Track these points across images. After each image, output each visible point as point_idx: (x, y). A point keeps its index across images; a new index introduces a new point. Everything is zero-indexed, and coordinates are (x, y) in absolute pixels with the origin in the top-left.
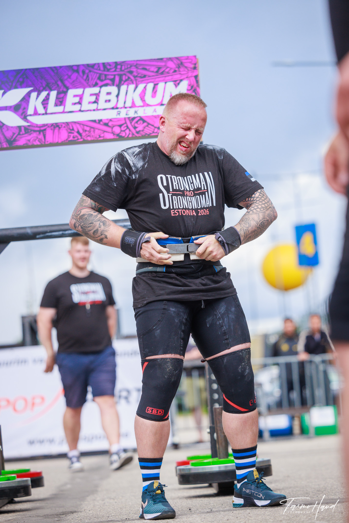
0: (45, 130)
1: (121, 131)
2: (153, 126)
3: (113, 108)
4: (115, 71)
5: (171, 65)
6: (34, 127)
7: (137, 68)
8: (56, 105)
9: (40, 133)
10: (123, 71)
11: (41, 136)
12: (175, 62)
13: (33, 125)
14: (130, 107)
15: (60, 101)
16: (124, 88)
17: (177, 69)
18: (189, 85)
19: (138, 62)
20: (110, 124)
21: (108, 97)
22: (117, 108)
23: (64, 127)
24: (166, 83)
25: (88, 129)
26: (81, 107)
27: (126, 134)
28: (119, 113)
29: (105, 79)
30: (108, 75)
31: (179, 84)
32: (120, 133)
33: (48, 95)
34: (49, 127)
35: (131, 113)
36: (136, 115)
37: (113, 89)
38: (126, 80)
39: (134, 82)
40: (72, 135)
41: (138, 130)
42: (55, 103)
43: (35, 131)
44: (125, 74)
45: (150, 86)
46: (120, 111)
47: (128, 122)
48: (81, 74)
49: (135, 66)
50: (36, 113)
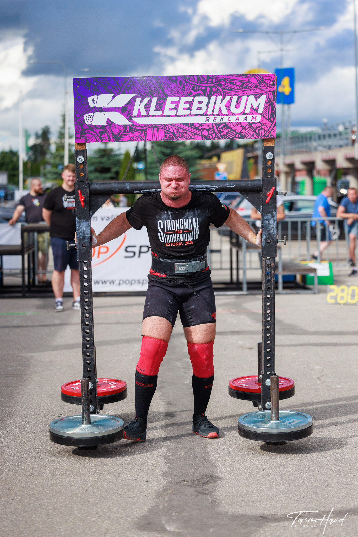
0: (146, 129)
1: (209, 134)
2: (235, 131)
3: (203, 115)
4: (207, 83)
5: (254, 80)
6: (138, 126)
7: (225, 82)
8: (156, 109)
9: (142, 132)
10: (214, 83)
11: (142, 135)
12: (257, 78)
13: (136, 125)
14: (217, 115)
15: (160, 106)
16: (213, 98)
17: (258, 85)
18: (267, 99)
19: (226, 77)
20: (200, 128)
21: (200, 105)
22: (207, 115)
23: (162, 128)
24: (248, 96)
25: (181, 131)
26: (177, 112)
27: (212, 137)
28: (208, 119)
29: (199, 90)
30: (201, 86)
31: (259, 97)
32: (208, 136)
33: (150, 101)
34: (149, 127)
35: (218, 120)
37: (205, 99)
38: (215, 92)
39: (222, 94)
40: (168, 135)
41: (222, 134)
42: (156, 107)
43: (138, 130)
44: (215, 86)
45: (235, 98)
46: (209, 118)
47: (215, 127)
48: (178, 84)
49: (223, 80)
50: (139, 115)
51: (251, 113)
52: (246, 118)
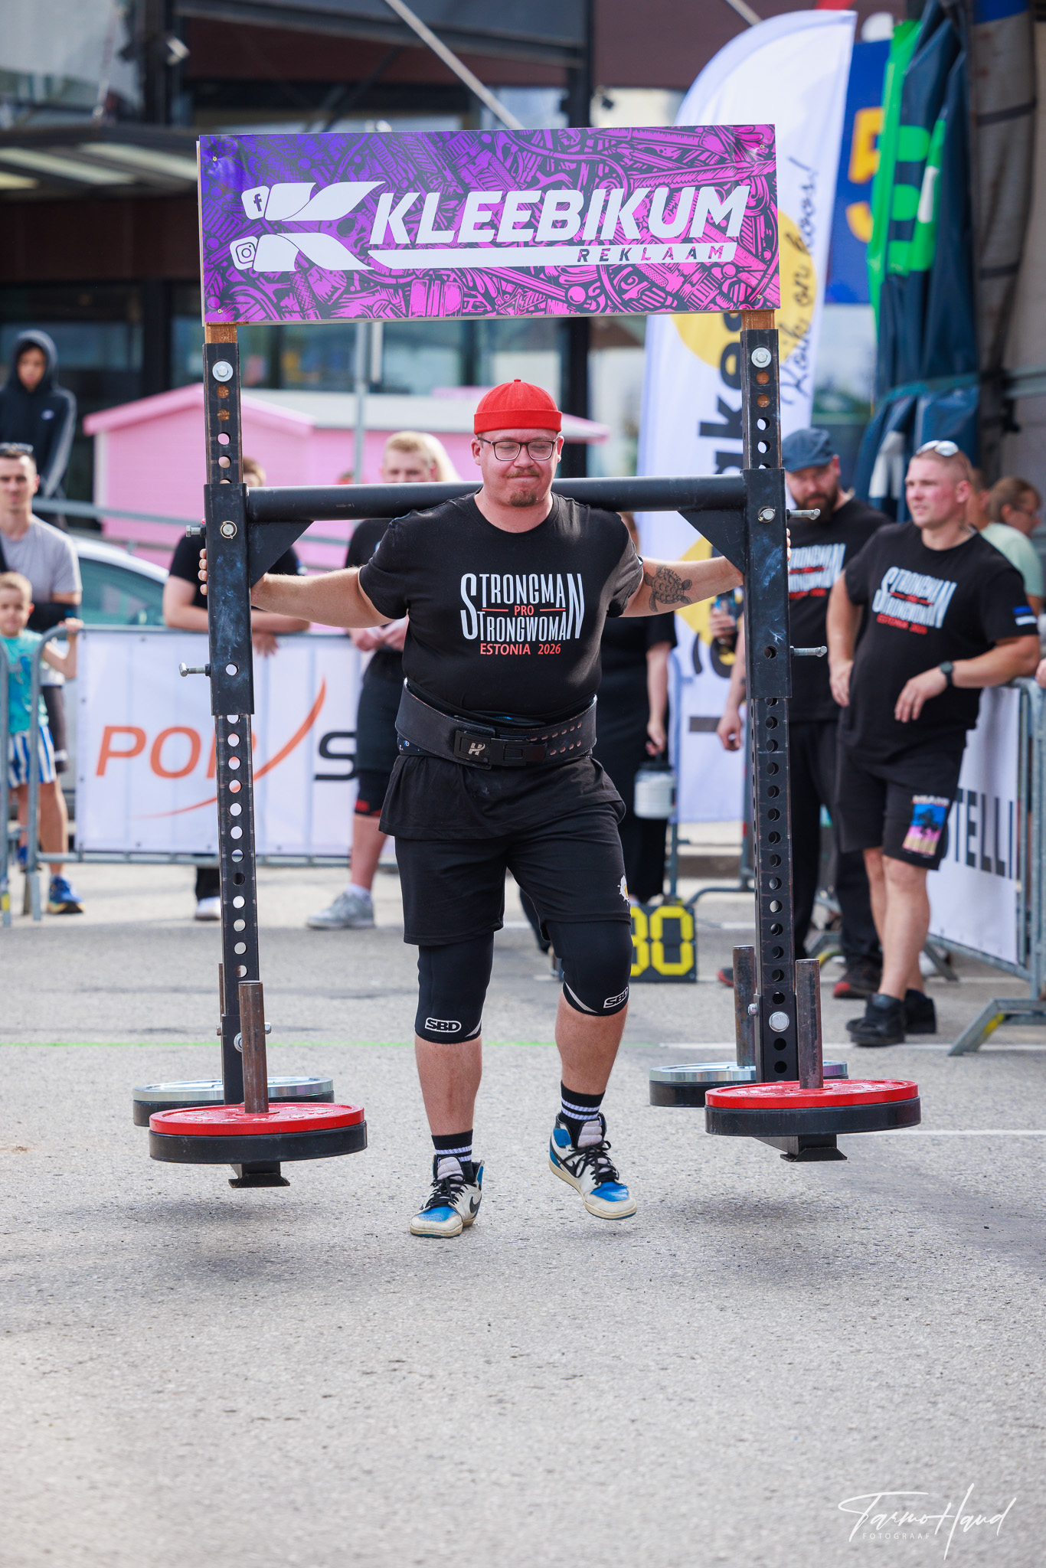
0: (409, 284)
1: (588, 297)
3: (570, 242)
4: (582, 152)
5: (713, 142)
6: (385, 276)
7: (632, 147)
8: (438, 226)
10: (600, 153)
11: (397, 301)
12: (723, 136)
13: (380, 271)
14: (611, 242)
15: (447, 219)
16: (598, 195)
17: (727, 156)
18: (751, 196)
19: (635, 134)
20: (562, 280)
21: (561, 215)
22: (581, 242)
23: (455, 280)
24: (698, 189)
26: (496, 235)
27: (598, 305)
28: (584, 253)
29: (557, 171)
30: (564, 161)
31: (729, 192)
32: (585, 302)
33: (420, 202)
34: (418, 277)
35: (614, 257)
36: (624, 262)
37: (575, 198)
38: (605, 177)
39: (625, 182)
40: (472, 301)
41: (626, 297)
42: (436, 221)
43: (384, 286)
44: (603, 162)
45: (661, 194)
46: (587, 251)
47: (605, 278)
48: (500, 154)
49: (626, 143)
50: (389, 243)
51: (706, 238)
52: (693, 250)
